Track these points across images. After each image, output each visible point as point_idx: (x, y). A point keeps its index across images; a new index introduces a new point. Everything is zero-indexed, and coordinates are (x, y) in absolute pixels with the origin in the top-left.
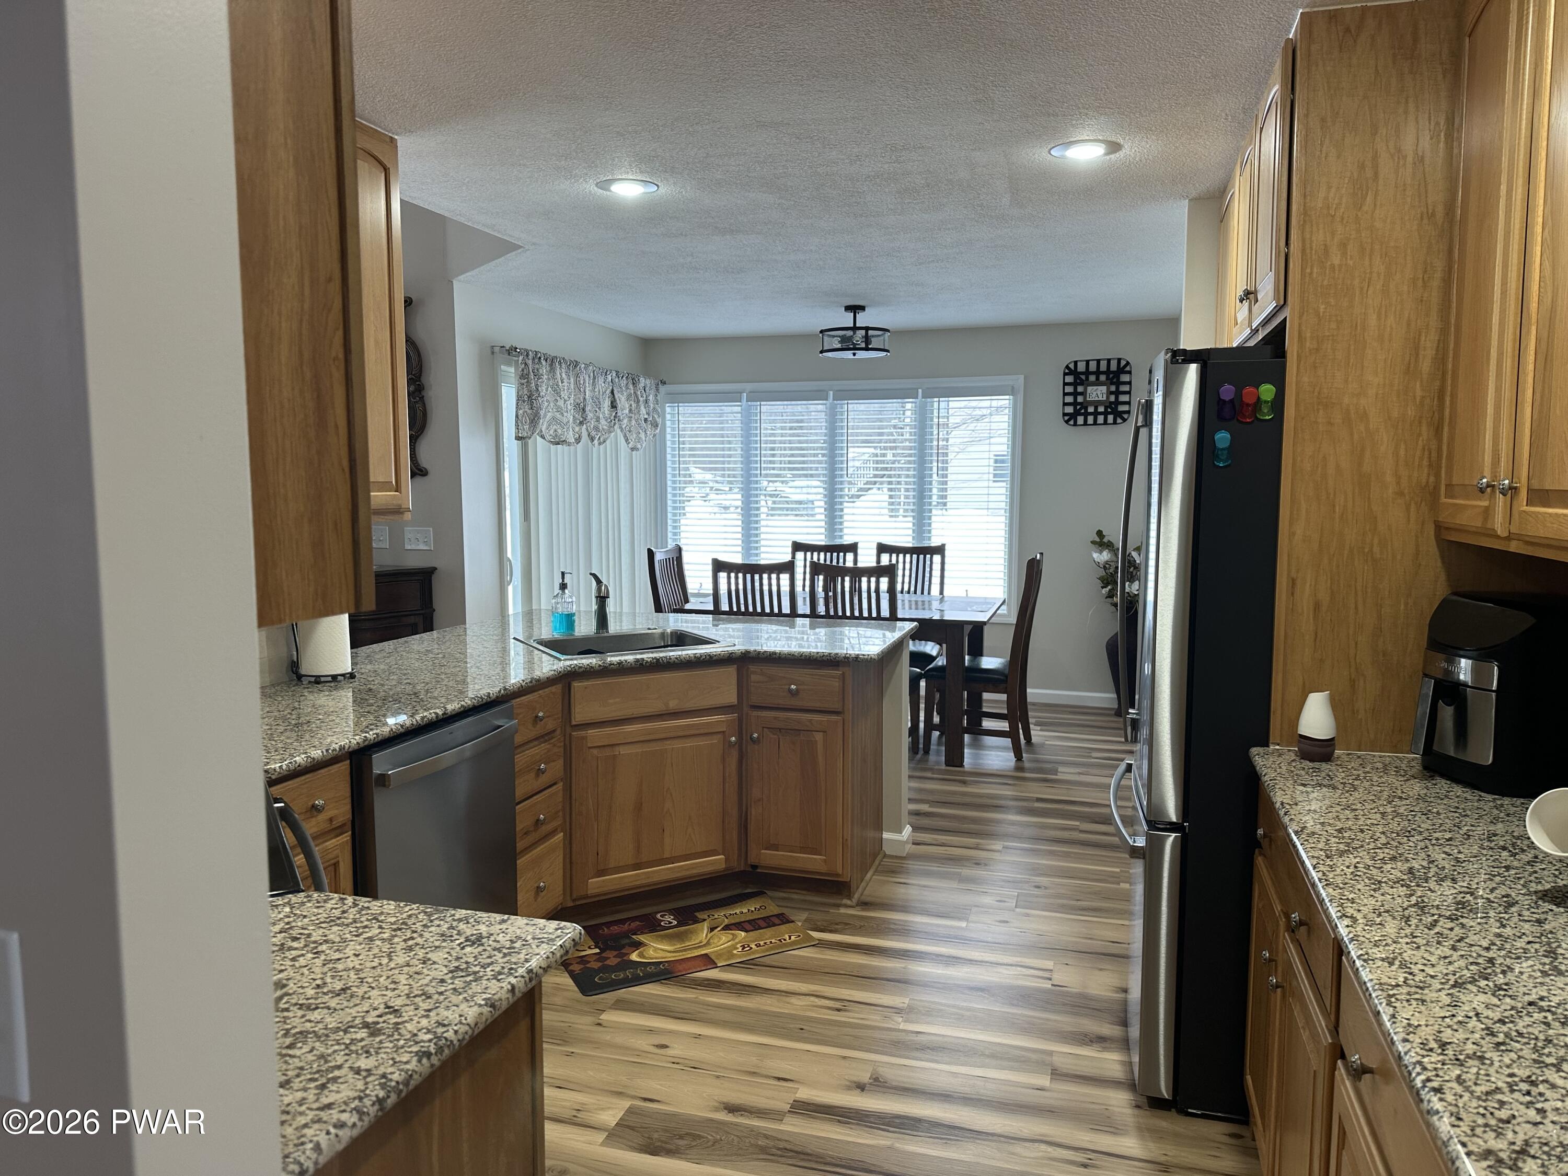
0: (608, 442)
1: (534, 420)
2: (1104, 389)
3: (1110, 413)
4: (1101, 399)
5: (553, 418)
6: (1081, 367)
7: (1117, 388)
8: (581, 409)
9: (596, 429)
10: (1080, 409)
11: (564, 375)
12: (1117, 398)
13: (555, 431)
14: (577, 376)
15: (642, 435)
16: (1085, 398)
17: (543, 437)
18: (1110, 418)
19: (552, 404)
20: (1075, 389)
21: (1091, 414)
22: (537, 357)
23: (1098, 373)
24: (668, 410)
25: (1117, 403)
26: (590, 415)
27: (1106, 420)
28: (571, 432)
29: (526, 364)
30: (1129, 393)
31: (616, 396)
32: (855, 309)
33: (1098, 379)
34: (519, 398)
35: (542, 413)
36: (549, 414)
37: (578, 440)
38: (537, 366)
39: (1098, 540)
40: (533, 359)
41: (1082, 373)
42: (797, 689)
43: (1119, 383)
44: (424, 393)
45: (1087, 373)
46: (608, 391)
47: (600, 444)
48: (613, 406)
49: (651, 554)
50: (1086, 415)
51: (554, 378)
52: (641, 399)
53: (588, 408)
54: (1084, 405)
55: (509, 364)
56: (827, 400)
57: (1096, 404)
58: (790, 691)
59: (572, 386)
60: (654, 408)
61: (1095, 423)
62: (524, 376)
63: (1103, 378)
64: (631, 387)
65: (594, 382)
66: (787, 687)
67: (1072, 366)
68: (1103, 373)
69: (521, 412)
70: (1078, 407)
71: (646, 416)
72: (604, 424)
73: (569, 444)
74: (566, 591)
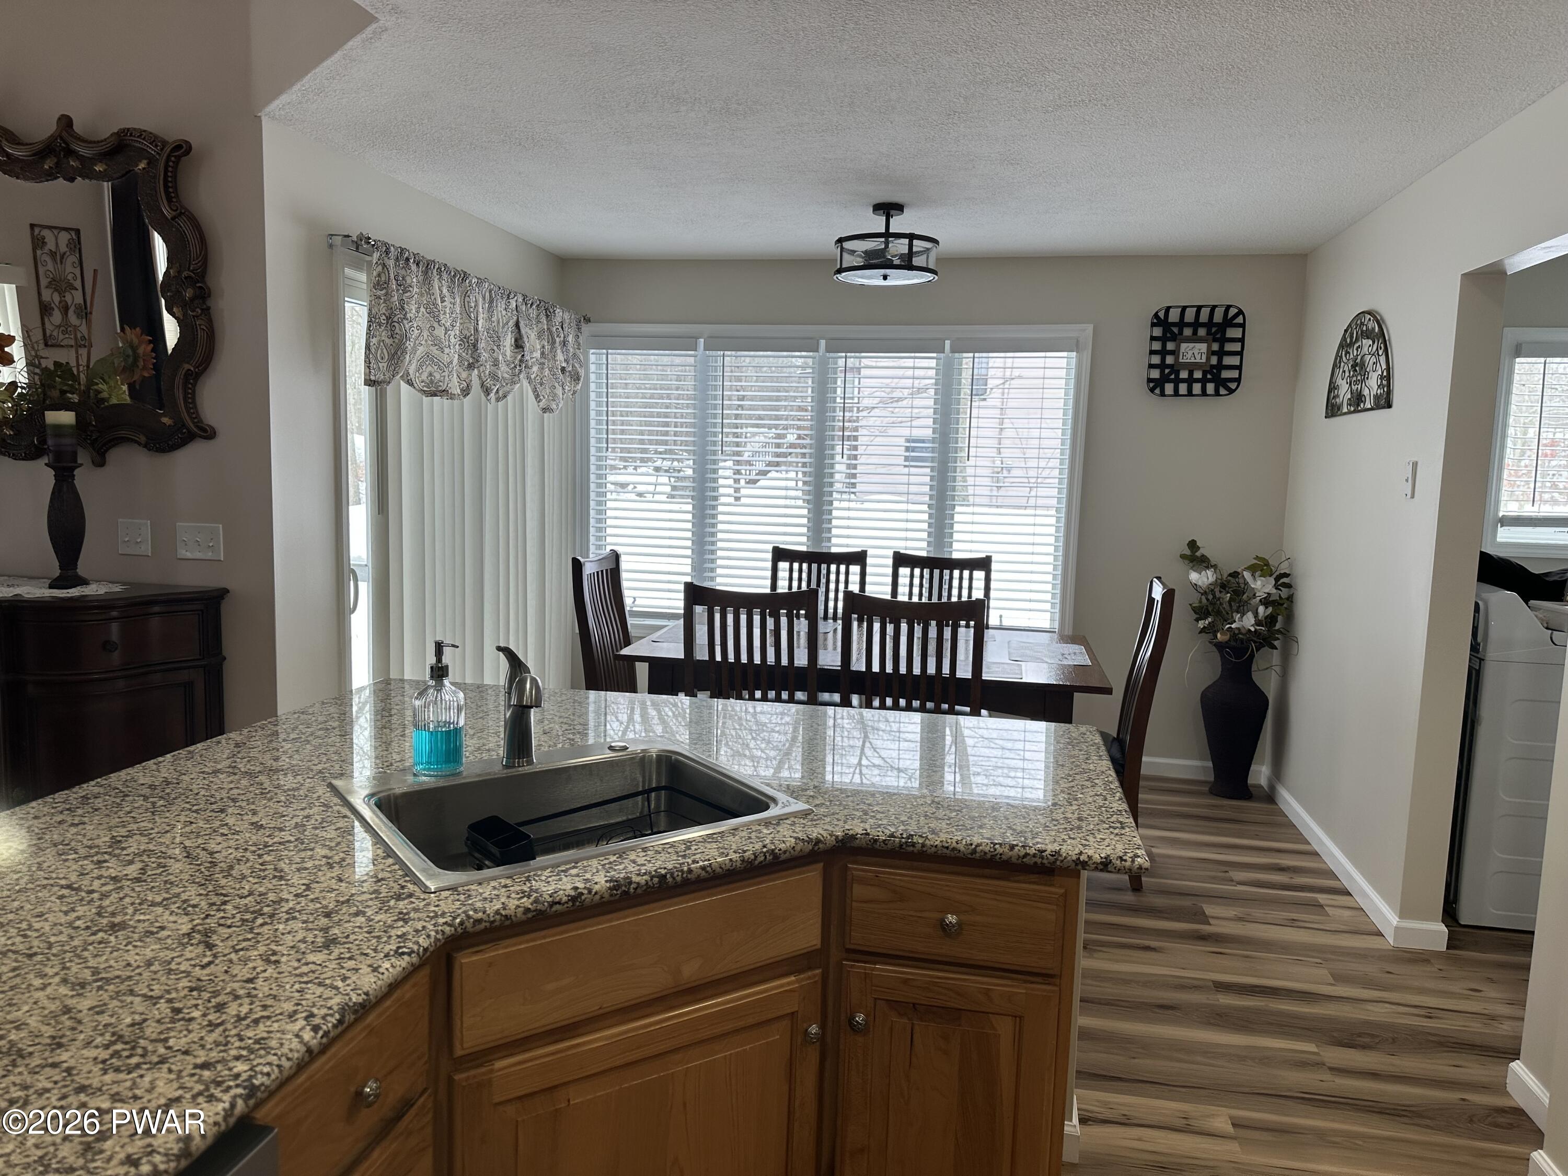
0: (509, 398)
1: (396, 355)
2: (1203, 347)
3: (1210, 381)
4: (1198, 360)
5: (428, 354)
6: (1174, 316)
7: (1222, 347)
8: (470, 344)
9: (494, 376)
10: (1170, 374)
11: (445, 291)
12: (1220, 360)
13: (431, 374)
14: (465, 295)
15: (559, 391)
16: (1177, 358)
17: (410, 383)
18: (1210, 388)
19: (425, 333)
20: (1164, 346)
21: (1183, 381)
22: (404, 257)
23: (1196, 325)
24: (592, 358)
25: (1221, 367)
26: (485, 355)
27: (1204, 389)
28: (455, 379)
29: (384, 265)
30: (1240, 353)
31: (523, 331)
32: (888, 209)
33: (1195, 333)
34: (372, 319)
35: (409, 345)
36: (421, 349)
37: (466, 392)
38: (402, 272)
39: (1188, 552)
40: (397, 259)
41: (1174, 324)
42: (960, 924)
43: (1223, 340)
44: (210, 303)
45: (1182, 324)
46: (511, 323)
47: (498, 400)
48: (519, 345)
49: (577, 567)
50: (1177, 382)
51: (430, 293)
52: (558, 340)
53: (482, 345)
54: (1175, 368)
55: (357, 267)
56: (817, 351)
57: (1192, 368)
58: (944, 927)
59: (458, 310)
60: (574, 354)
61: (1190, 393)
62: (380, 285)
63: (1202, 332)
64: (544, 320)
65: (490, 307)
66: (938, 916)
67: (1161, 315)
68: (1203, 325)
69: (374, 341)
70: (1167, 371)
71: (564, 365)
72: (504, 370)
73: (452, 397)
74: (446, 682)
